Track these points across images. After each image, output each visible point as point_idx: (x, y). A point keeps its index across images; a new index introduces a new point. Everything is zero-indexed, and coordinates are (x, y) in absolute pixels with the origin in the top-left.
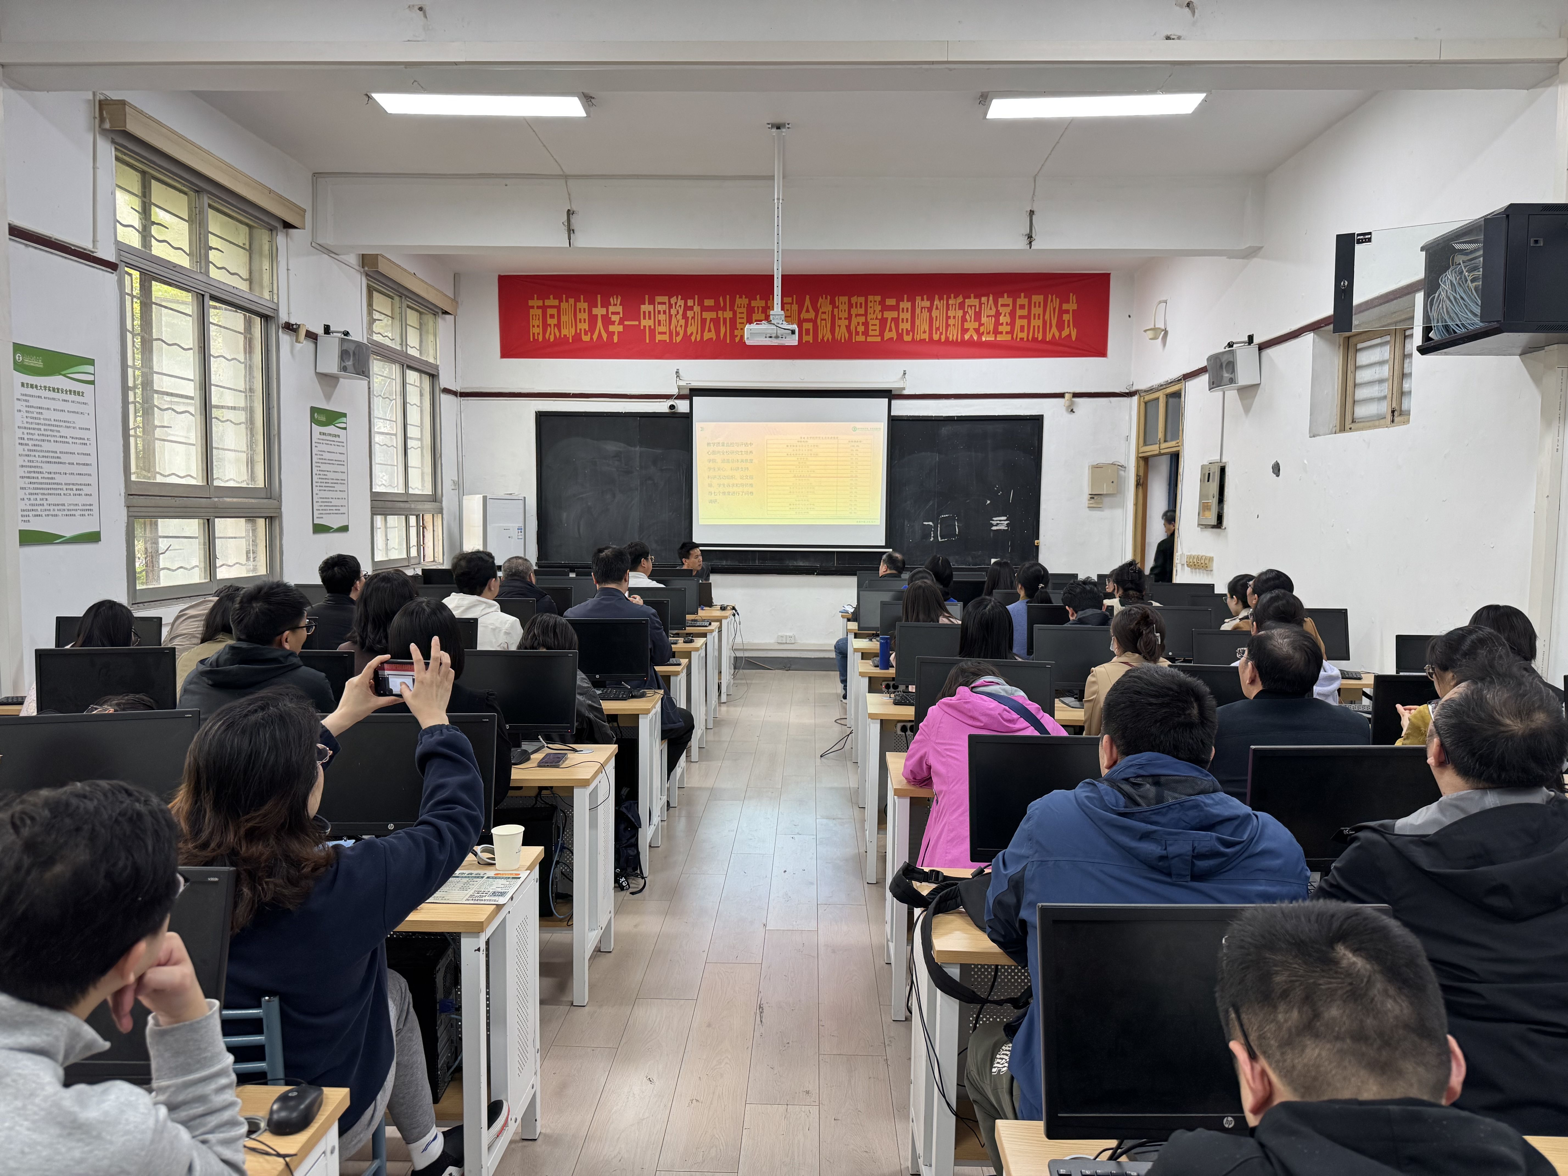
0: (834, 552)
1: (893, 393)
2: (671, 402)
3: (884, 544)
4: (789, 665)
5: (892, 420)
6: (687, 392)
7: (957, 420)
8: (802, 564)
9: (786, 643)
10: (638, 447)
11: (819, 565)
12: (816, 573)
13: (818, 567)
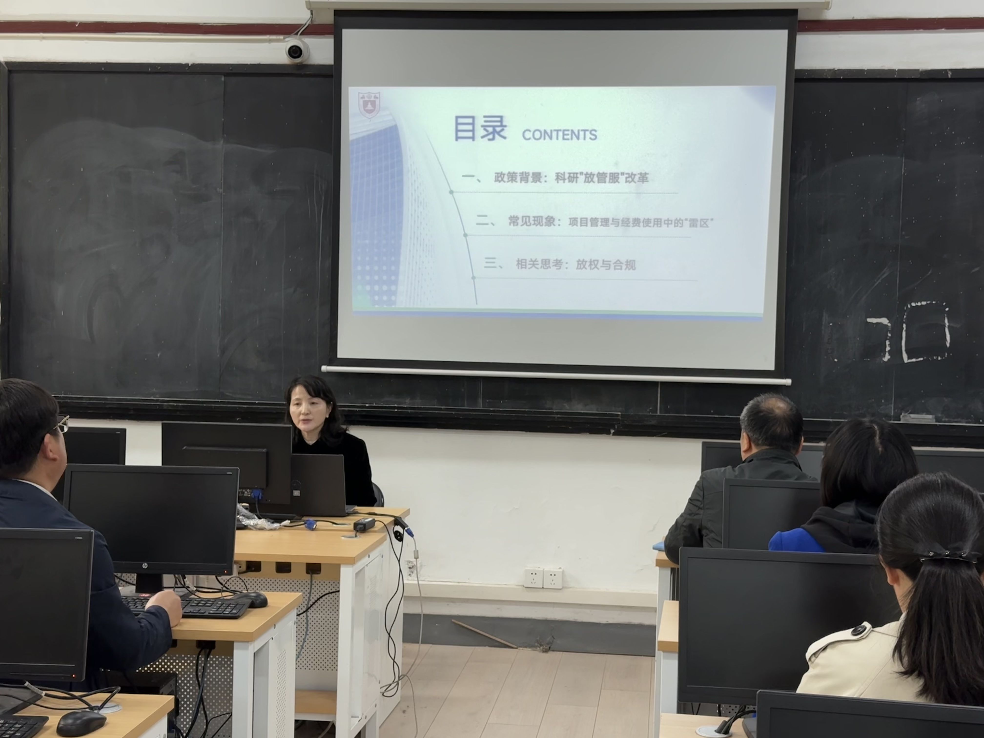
0: (655, 383)
1: (801, 16)
2: (292, 41)
3: (771, 366)
4: (549, 639)
5: (797, 80)
6: (329, 19)
7: (953, 80)
8: (582, 410)
9: (543, 588)
10: (222, 142)
11: (619, 413)
12: (612, 431)
13: (618, 417)
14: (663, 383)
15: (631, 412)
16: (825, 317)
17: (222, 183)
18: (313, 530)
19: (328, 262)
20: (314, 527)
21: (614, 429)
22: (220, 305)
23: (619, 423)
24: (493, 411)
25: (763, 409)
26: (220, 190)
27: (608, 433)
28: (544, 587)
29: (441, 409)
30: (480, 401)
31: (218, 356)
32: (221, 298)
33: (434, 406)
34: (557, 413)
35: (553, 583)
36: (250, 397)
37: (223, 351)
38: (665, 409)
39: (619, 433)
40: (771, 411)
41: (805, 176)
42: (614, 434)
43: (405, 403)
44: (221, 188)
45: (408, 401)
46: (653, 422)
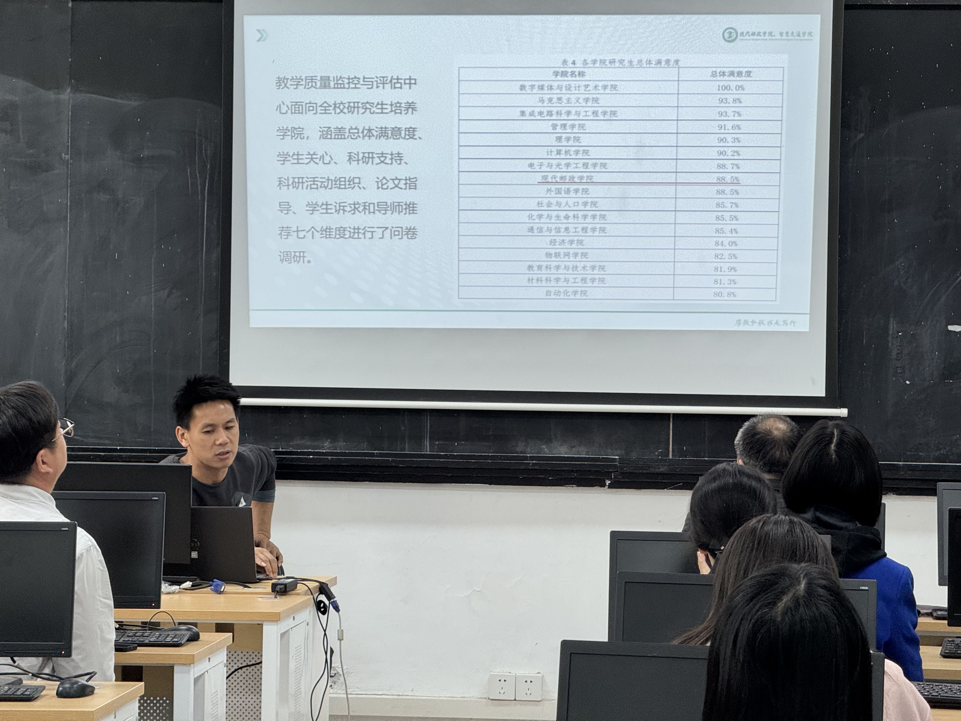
0: (666, 416)
3: (820, 392)
5: (848, 7)
8: (565, 454)
9: (515, 700)
10: (69, 90)
11: (616, 457)
12: (608, 482)
13: (615, 462)
14: (677, 416)
15: (634, 456)
16: (893, 325)
17: (68, 146)
18: (221, 593)
19: (215, 255)
20: (222, 590)
21: (610, 479)
22: (66, 314)
23: (617, 471)
24: (445, 457)
25: (760, 430)
26: (66, 157)
27: (602, 485)
28: (517, 699)
29: (372, 455)
30: (427, 443)
31: (63, 385)
32: (67, 305)
33: (364, 450)
34: (532, 458)
35: (529, 693)
36: (106, 442)
37: (69, 380)
38: (678, 451)
39: (617, 485)
40: (769, 433)
41: (862, 135)
42: (611, 486)
43: (323, 447)
44: (68, 154)
45: (327, 444)
46: (663, 469)
